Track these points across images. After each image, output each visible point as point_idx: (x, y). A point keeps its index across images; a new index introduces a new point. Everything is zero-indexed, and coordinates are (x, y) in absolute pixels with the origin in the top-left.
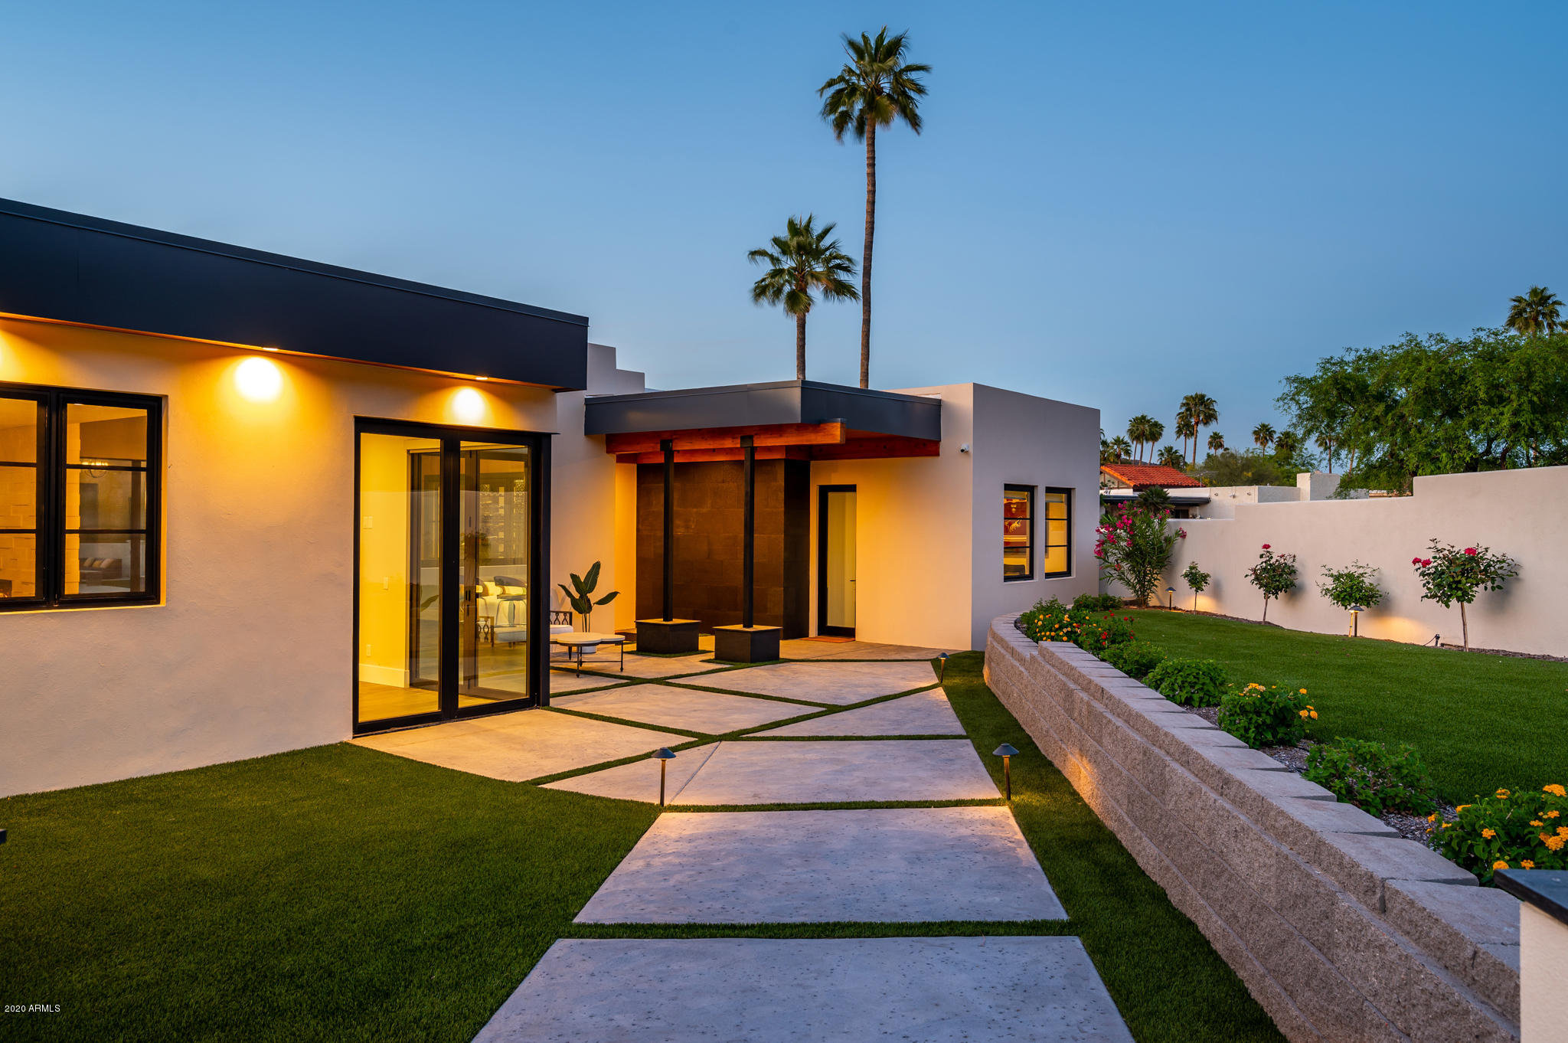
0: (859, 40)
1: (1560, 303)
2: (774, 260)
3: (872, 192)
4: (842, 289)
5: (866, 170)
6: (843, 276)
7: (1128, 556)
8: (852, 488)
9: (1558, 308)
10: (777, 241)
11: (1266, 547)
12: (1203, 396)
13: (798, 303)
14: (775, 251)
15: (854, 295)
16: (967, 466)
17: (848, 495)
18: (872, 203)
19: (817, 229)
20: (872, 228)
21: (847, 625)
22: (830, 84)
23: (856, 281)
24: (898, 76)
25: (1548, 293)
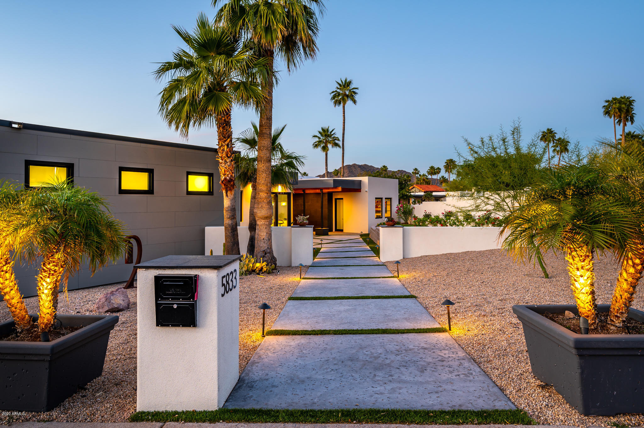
0: (340, 82)
1: (556, 133)
2: (319, 138)
3: (344, 120)
4: (336, 145)
5: (342, 114)
6: (337, 142)
7: (403, 213)
8: (342, 199)
9: (555, 134)
10: (320, 132)
11: (425, 211)
12: (452, 160)
13: (325, 149)
14: (319, 135)
15: (339, 147)
16: (367, 194)
17: (341, 200)
18: (344, 123)
19: (330, 130)
20: (344, 129)
21: (341, 229)
22: (333, 92)
23: (340, 143)
24: (350, 90)
25: (552, 130)
